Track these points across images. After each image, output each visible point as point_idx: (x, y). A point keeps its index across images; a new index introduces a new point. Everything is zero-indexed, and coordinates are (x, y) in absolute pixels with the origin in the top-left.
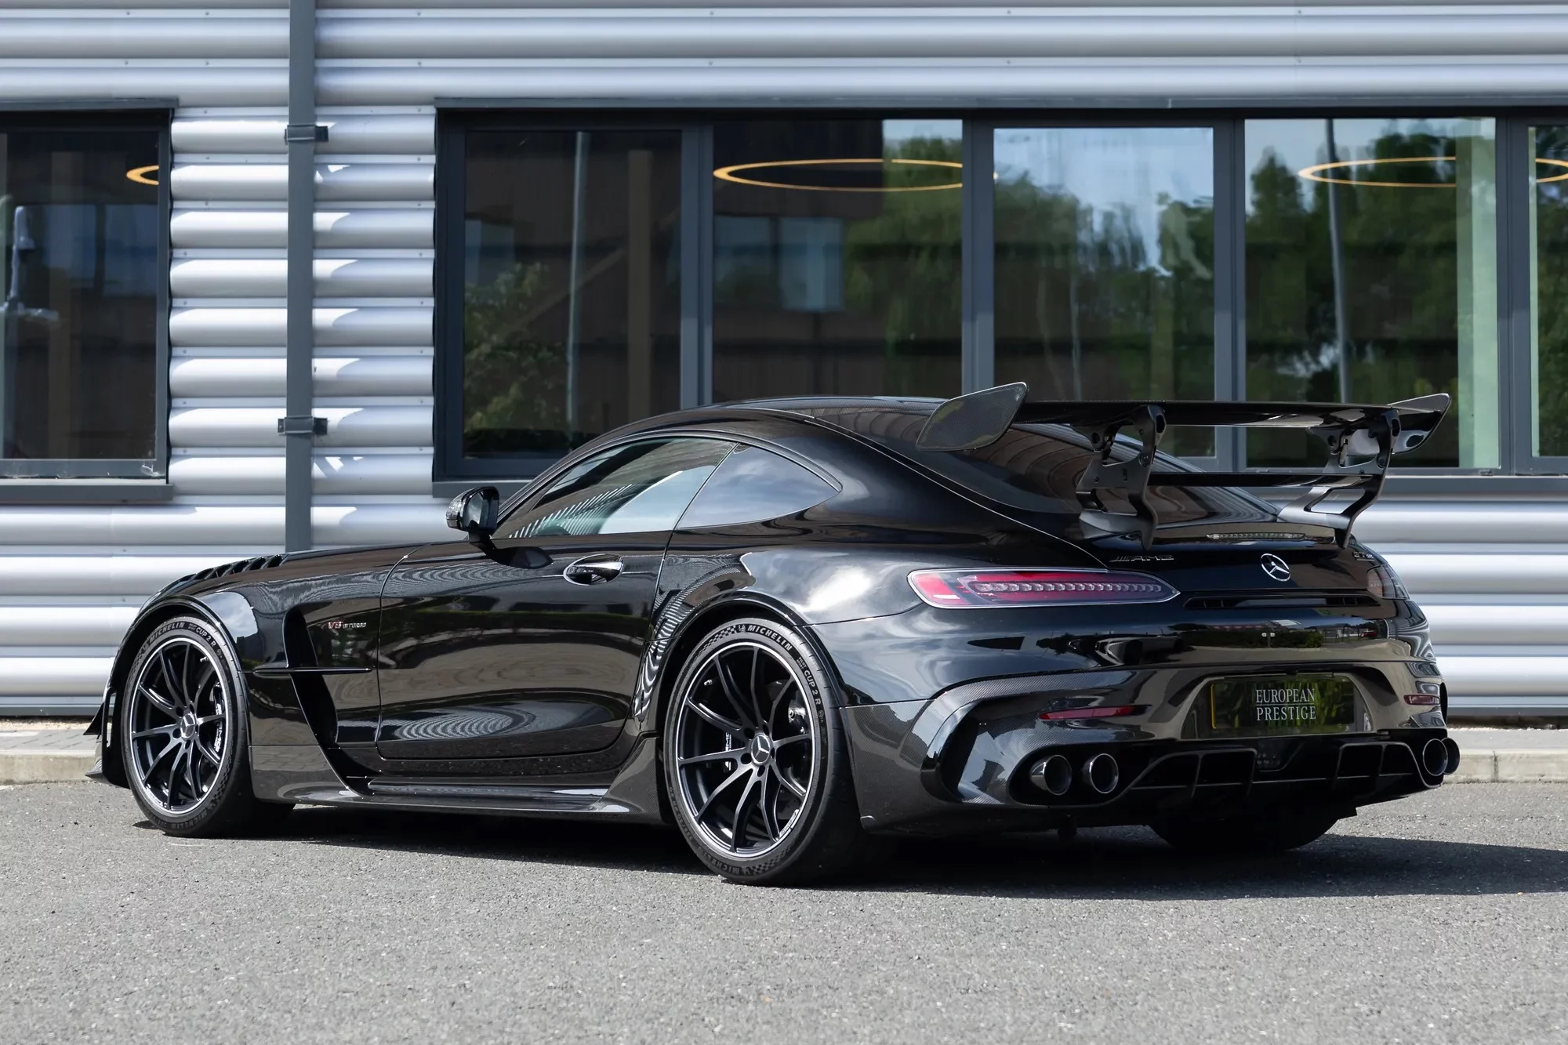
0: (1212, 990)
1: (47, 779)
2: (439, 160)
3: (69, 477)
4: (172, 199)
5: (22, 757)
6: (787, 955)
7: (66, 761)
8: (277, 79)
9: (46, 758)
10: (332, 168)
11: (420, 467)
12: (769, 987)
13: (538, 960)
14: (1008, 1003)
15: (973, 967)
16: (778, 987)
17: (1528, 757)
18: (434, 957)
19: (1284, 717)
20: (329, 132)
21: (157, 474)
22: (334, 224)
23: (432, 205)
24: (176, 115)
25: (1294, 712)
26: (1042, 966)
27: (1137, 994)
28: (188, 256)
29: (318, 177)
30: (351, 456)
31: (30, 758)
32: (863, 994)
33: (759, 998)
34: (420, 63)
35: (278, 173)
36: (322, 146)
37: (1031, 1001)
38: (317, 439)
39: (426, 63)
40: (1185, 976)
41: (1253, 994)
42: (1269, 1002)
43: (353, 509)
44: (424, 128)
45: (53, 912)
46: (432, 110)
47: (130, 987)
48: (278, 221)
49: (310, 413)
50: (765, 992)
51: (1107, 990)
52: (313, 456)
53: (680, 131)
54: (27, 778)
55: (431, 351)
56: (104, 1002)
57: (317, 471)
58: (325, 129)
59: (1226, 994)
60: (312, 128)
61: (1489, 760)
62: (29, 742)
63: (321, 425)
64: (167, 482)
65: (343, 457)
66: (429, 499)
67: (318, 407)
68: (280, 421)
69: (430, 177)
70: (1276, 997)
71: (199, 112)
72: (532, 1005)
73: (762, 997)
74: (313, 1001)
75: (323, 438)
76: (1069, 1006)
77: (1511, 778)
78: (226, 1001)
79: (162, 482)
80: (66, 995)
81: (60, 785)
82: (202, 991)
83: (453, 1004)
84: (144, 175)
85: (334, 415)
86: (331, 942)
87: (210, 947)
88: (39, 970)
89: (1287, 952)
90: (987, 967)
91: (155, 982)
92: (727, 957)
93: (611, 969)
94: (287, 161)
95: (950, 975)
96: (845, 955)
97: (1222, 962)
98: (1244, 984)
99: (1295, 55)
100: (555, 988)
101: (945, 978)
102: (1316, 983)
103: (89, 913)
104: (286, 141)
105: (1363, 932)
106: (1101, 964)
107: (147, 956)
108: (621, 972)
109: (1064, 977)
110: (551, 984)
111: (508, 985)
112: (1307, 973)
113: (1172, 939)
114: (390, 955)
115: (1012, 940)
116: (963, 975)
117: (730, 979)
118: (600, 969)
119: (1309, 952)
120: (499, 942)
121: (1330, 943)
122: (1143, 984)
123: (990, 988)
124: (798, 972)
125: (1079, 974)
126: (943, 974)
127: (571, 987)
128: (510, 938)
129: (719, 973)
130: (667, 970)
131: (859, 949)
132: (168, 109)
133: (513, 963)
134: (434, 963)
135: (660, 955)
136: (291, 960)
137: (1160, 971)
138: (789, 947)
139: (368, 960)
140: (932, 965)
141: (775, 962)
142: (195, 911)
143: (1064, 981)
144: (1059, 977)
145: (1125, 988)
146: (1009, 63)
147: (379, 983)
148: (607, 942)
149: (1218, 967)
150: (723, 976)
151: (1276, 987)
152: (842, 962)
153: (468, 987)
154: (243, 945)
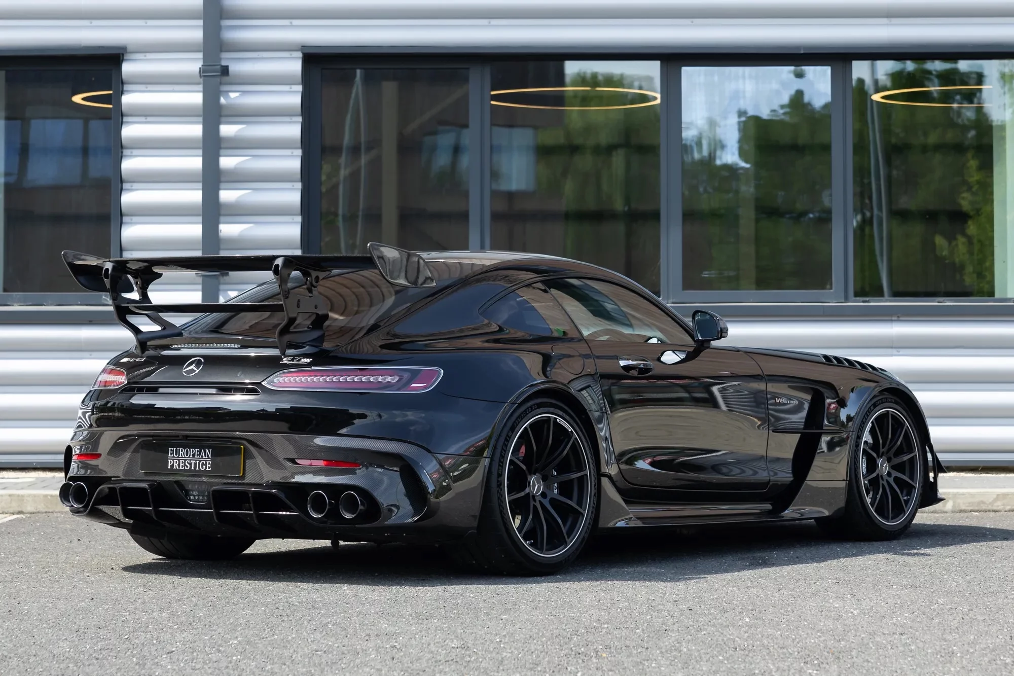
0: (901, 648)
1: (46, 510)
2: (305, 88)
3: (51, 305)
4: (123, 115)
5: (29, 496)
6: (603, 626)
8: (194, 33)
9: (46, 496)
10: (233, 95)
12: (601, 647)
13: (436, 630)
14: (767, 657)
15: (732, 633)
16: (607, 647)
18: (365, 627)
19: (187, 467)
20: (230, 69)
23: (300, 119)
24: (125, 58)
25: (195, 464)
26: (779, 633)
27: (851, 651)
28: (134, 154)
29: (223, 100)
31: (35, 496)
32: (667, 651)
33: (597, 654)
34: (291, 23)
35: (196, 98)
36: (225, 79)
37: (782, 656)
38: (222, 279)
39: (295, 22)
40: (878, 639)
41: (929, 651)
42: (941, 656)
44: (294, 66)
45: (92, 599)
46: (300, 54)
47: (169, 648)
48: (195, 130)
50: (600, 650)
51: (830, 648)
52: (220, 290)
53: (468, 69)
54: (33, 510)
55: (299, 219)
56: (157, 658)
57: (222, 300)
58: (227, 67)
59: (911, 651)
60: (219, 67)
62: (31, 485)
69: (299, 100)
70: (946, 653)
71: (140, 56)
72: (447, 659)
73: (599, 653)
74: (297, 657)
75: (226, 278)
76: (809, 659)
78: (239, 657)
80: (128, 653)
81: (55, 515)
82: (219, 651)
83: (393, 658)
84: (84, 99)
86: (290, 618)
87: (210, 622)
88: (102, 637)
89: (940, 623)
90: (742, 634)
91: (185, 645)
92: (564, 627)
93: (489, 635)
94: (202, 89)
95: (720, 639)
96: (643, 626)
97: (899, 630)
98: (921, 645)
99: (887, 17)
100: (457, 648)
101: (717, 641)
102: (969, 644)
103: (117, 600)
104: (200, 76)
105: (985, 610)
106: (818, 631)
107: (170, 628)
108: (497, 637)
109: (797, 640)
110: (453, 645)
111: (425, 646)
112: (960, 637)
113: (858, 615)
114: (335, 627)
115: (751, 616)
116: (729, 639)
117: (573, 642)
118: (481, 635)
119: (955, 624)
120: (404, 618)
121: (966, 617)
122: (853, 645)
123: (750, 647)
124: (616, 637)
125: (806, 638)
126: (715, 638)
127: (468, 647)
128: (411, 615)
129: (564, 638)
130: (527, 636)
131: (650, 622)
132: (119, 54)
133: (421, 631)
134: (367, 632)
135: (518, 626)
136: (269, 630)
137: (860, 636)
138: (603, 621)
139: (321, 630)
140: (705, 632)
141: (597, 630)
142: (188, 598)
143: (798, 643)
144: (794, 640)
145: (841, 647)
146: (692, 22)
147: (336, 645)
148: (478, 618)
149: (898, 633)
150: (567, 640)
151: (943, 647)
152: (643, 630)
153: (398, 647)
154: (232, 620)
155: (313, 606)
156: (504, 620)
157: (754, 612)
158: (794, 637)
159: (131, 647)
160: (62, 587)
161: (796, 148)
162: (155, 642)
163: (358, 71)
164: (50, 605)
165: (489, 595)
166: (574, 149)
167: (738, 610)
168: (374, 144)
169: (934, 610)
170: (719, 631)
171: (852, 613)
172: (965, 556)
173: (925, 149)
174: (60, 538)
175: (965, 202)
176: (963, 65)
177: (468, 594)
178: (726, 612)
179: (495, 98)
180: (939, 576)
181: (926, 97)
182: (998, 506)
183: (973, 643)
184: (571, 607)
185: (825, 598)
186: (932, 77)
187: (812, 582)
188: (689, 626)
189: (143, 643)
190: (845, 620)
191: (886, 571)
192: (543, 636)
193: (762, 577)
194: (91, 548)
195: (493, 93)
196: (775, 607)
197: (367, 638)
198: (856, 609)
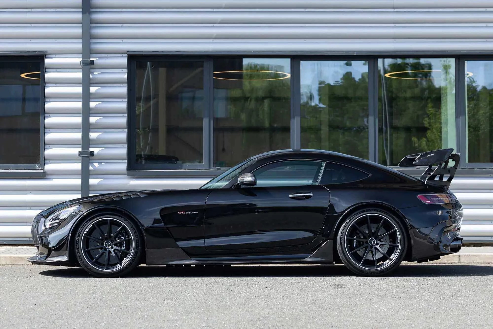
1: (11, 264)
2: (128, 71)
3: (13, 170)
4: (45, 83)
5: (3, 257)
7: (17, 258)
8: (78, 46)
9: (11, 257)
10: (95, 73)
11: (123, 166)
13: (195, 318)
15: (330, 319)
17: (470, 255)
20: (94, 62)
21: (40, 168)
22: (96, 91)
23: (126, 85)
24: (46, 57)
26: (351, 319)
28: (50, 101)
29: (91, 76)
30: (101, 163)
31: (6, 257)
34: (122, 41)
35: (79, 75)
36: (92, 66)
38: (91, 158)
39: (124, 40)
40: (397, 322)
43: (102, 179)
44: (124, 61)
45: (36, 304)
46: (126, 55)
48: (79, 90)
49: (89, 150)
52: (90, 163)
53: (203, 62)
54: (5, 264)
55: (126, 130)
57: (91, 168)
58: (93, 61)
60: (89, 61)
61: (458, 256)
62: (4, 252)
63: (92, 153)
64: (44, 171)
65: (99, 163)
66: (126, 176)
67: (91, 148)
68: (79, 152)
69: (125, 76)
71: (54, 56)
75: (92, 157)
77: (465, 262)
79: (42, 171)
81: (15, 266)
84: (26, 76)
85: (96, 150)
86: (127, 313)
87: (91, 315)
88: (42, 322)
89: (424, 314)
90: (335, 320)
91: (80, 325)
92: (253, 317)
93: (219, 321)
94: (81, 71)
95: (325, 322)
96: (289, 316)
97: (406, 318)
98: (416, 324)
99: (394, 39)
100: (205, 326)
101: (324, 323)
102: (438, 324)
103: (47, 305)
104: (81, 65)
105: (444, 309)
106: (369, 318)
107: (73, 317)
108: (223, 322)
109: (360, 322)
110: (203, 325)
111: (190, 326)
112: (434, 321)
113: (387, 311)
114: (148, 317)
115: (338, 311)
116: (329, 322)
117: (257, 324)
118: (215, 321)
119: (431, 315)
120: (179, 313)
121: (435, 312)
122: (386, 325)
123: (339, 326)
124: (277, 321)
125: (364, 322)
126: (323, 322)
127: (210, 326)
128: (182, 311)
129: (253, 322)
130: (237, 321)
131: (292, 314)
132: (44, 55)
133: (188, 319)
134: (163, 319)
135: (232, 316)
136: (118, 318)
137: (388, 320)
138: (270, 314)
139: (142, 318)
140: (317, 319)
141: (268, 318)
142: (79, 304)
143: (361, 324)
144: (358, 322)
145: (380, 326)
146: (305, 41)
147: (150, 325)
148: (213, 312)
149: (405, 319)
150: (255, 323)
151: (427, 325)
152: (289, 318)
153: (178, 326)
154: (101, 314)
155: (137, 308)
156: (225, 314)
157: (339, 310)
158: (358, 321)
159: (56, 326)
160: (22, 299)
161: (347, 99)
162: (66, 324)
163: (148, 63)
164: (17, 307)
165: (217, 302)
166: (246, 99)
167: (332, 309)
168: (156, 96)
169: (421, 309)
170: (324, 318)
171: (384, 310)
172: (432, 284)
173: (405, 99)
174: (18, 276)
175: (426, 122)
176: (423, 61)
177: (208, 302)
178: (326, 309)
179: (216, 75)
180: (421, 293)
181: (406, 75)
182: (445, 261)
183: (440, 324)
184: (255, 307)
185: (371, 303)
186: (408, 66)
187: (364, 296)
188: (310, 316)
189: (61, 325)
190: (381, 313)
191: (397, 291)
192: (244, 321)
193: (341, 294)
194: (33, 281)
195: (214, 73)
196: (348, 307)
197: (163, 322)
198: (385, 308)
